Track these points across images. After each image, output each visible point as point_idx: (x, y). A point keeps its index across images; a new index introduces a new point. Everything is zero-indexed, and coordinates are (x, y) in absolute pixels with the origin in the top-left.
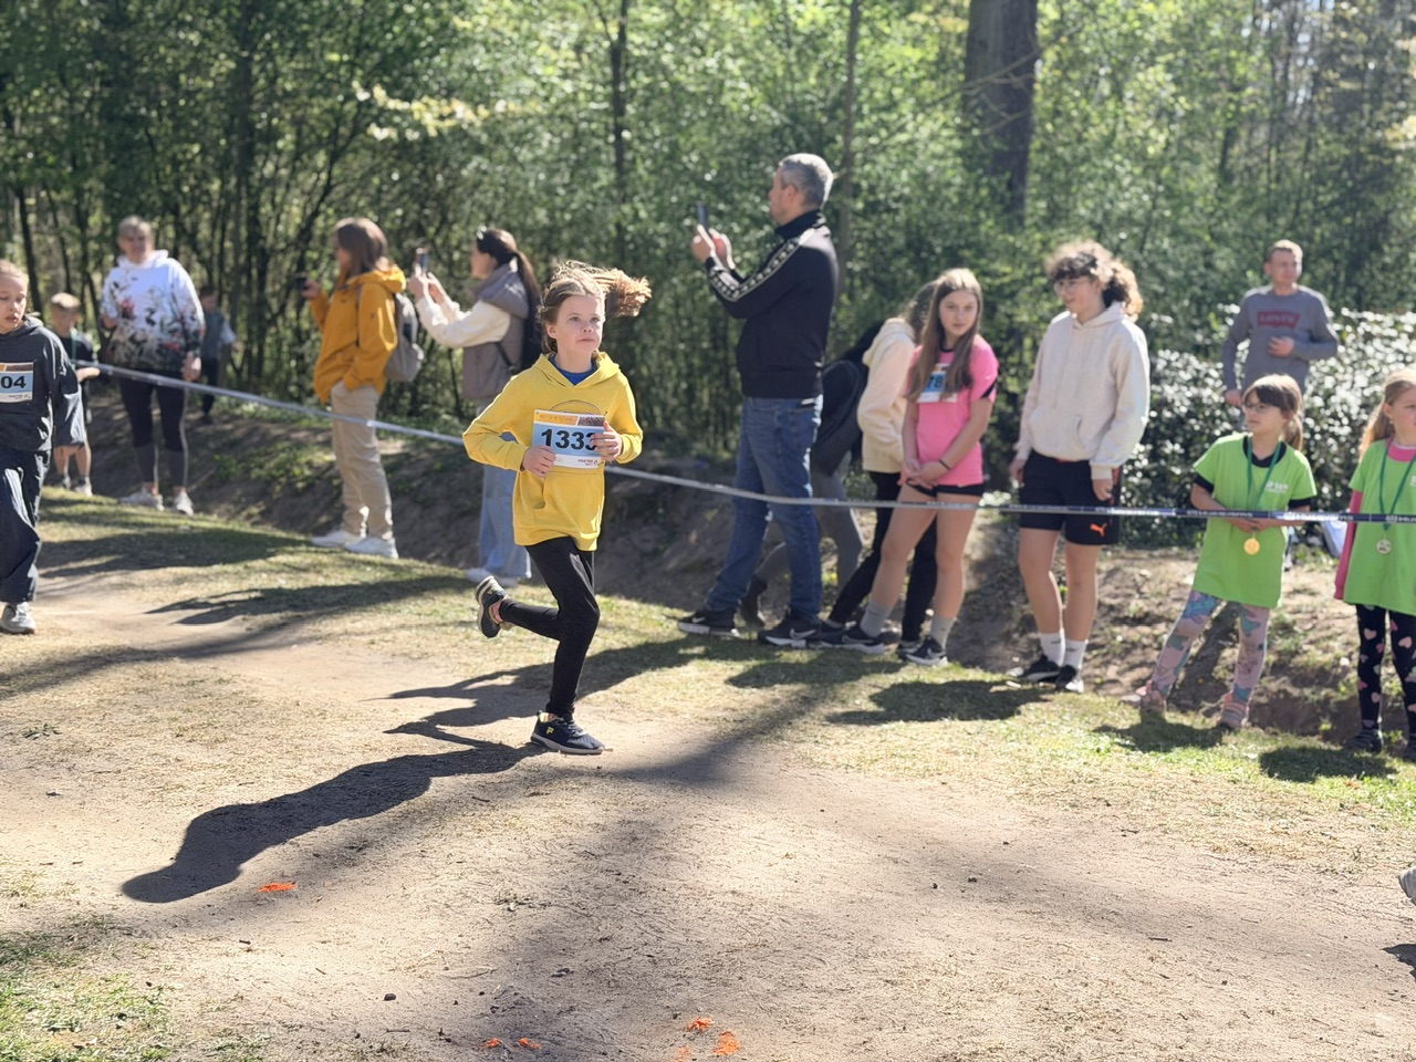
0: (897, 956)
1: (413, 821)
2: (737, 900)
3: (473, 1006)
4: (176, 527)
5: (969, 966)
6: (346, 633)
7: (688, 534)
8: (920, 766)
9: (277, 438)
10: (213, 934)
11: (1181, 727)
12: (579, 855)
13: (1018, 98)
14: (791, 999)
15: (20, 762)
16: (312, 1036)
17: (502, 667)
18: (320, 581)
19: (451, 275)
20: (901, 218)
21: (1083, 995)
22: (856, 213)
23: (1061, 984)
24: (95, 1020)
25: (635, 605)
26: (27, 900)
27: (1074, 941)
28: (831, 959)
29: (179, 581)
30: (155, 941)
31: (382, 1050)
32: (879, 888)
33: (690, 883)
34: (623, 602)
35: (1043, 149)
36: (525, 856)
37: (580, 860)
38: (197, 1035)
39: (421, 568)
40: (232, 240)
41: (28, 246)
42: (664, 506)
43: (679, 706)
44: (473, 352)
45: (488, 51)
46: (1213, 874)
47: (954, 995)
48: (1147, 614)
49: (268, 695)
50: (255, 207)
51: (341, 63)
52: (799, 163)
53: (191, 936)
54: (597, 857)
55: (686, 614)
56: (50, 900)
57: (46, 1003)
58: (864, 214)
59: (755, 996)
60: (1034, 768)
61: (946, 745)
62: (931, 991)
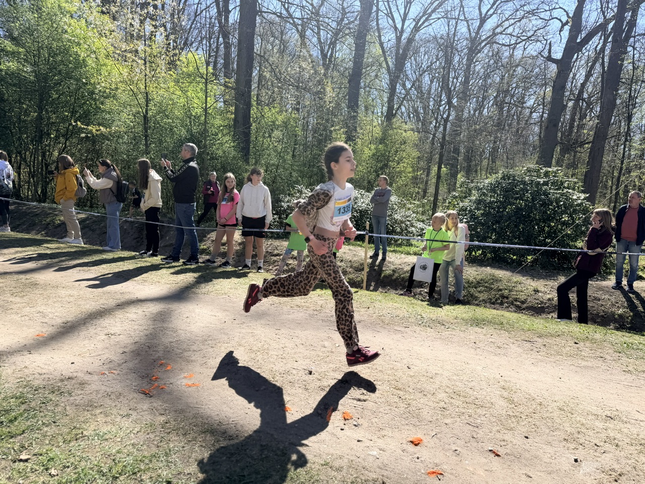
3: (97, 363)
7: (166, 237)
9: (50, 213)
13: (247, 134)
16: (48, 376)
20: (220, 161)
35: (254, 147)
44: (103, 190)
45: (110, 114)
51: (68, 115)
52: (189, 145)
55: (164, 257)
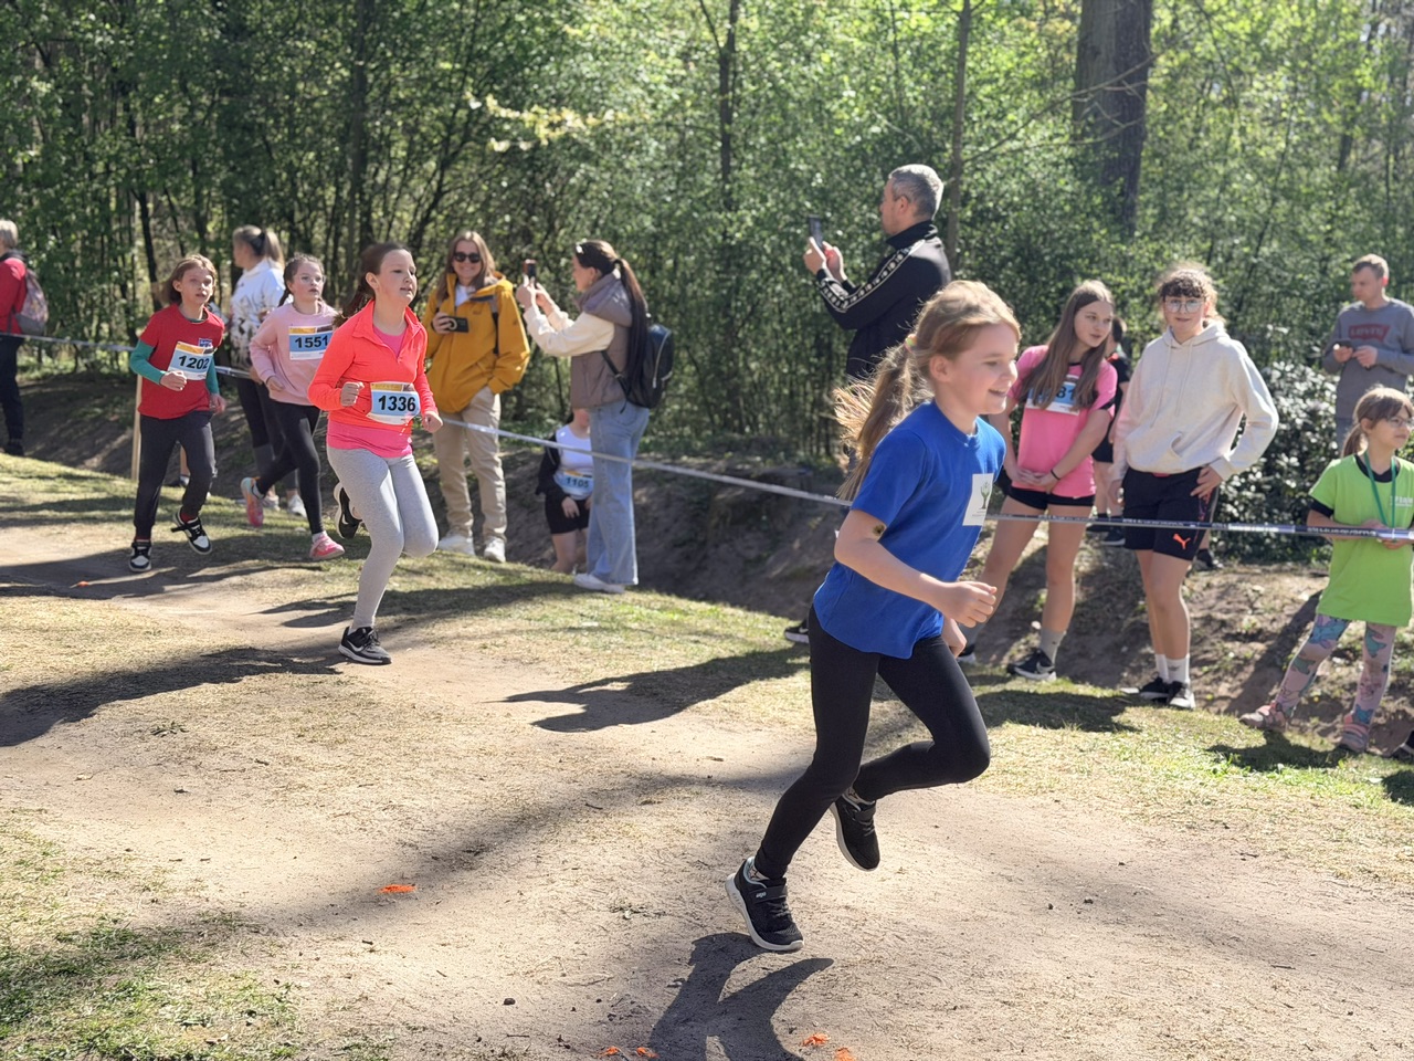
0: (1013, 975)
1: (528, 826)
2: (851, 915)
3: (591, 1012)
4: (292, 528)
5: (1087, 989)
6: (458, 637)
7: (792, 542)
8: (1032, 782)
10: (337, 933)
11: (1299, 748)
12: (692, 864)
13: (1132, 107)
14: (906, 1017)
15: (149, 759)
16: (436, 1038)
17: (611, 675)
18: (432, 584)
19: (558, 280)
20: (1010, 226)
21: (1205, 1022)
22: (963, 222)
23: (1183, 1011)
24: (226, 1016)
25: (740, 612)
26: (158, 895)
27: (1196, 968)
28: (946, 977)
29: (297, 582)
30: (283, 940)
31: (504, 1054)
32: (994, 907)
33: (803, 896)
34: (729, 610)
35: (1156, 155)
36: (639, 864)
37: (694, 870)
38: (324, 1034)
39: (530, 573)
40: (345, 246)
41: (149, 249)
42: (768, 514)
43: (788, 717)
44: (581, 361)
45: (597, 59)
46: (1337, 901)
47: (1073, 1018)
48: (1260, 631)
49: (387, 698)
50: (367, 214)
51: (453, 71)
52: (909, 173)
53: (316, 935)
54: (710, 867)
55: (793, 624)
56: (180, 895)
57: (178, 999)
58: (972, 223)
59: (870, 1013)
60: (1149, 788)
61: (1058, 762)
62: (1049, 1013)
